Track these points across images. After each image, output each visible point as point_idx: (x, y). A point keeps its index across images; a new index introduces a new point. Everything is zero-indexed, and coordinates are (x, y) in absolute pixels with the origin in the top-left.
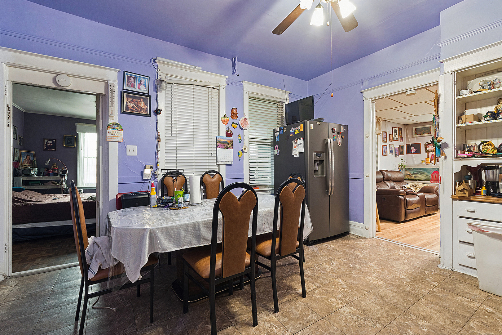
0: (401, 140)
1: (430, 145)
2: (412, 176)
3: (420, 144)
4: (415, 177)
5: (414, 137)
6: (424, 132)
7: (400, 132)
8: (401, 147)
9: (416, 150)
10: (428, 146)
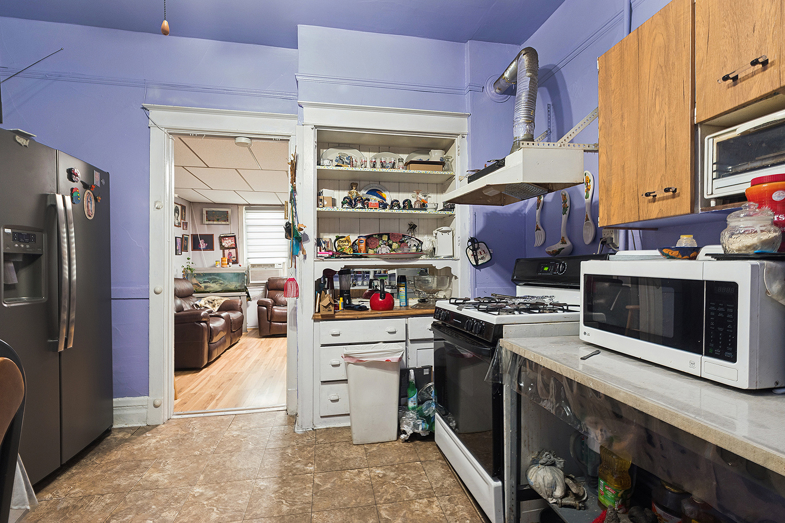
0: (185, 227)
1: (226, 239)
2: (201, 287)
3: (212, 235)
4: (206, 287)
5: (205, 224)
6: (218, 218)
7: (183, 212)
8: (184, 239)
9: (206, 244)
10: (223, 239)
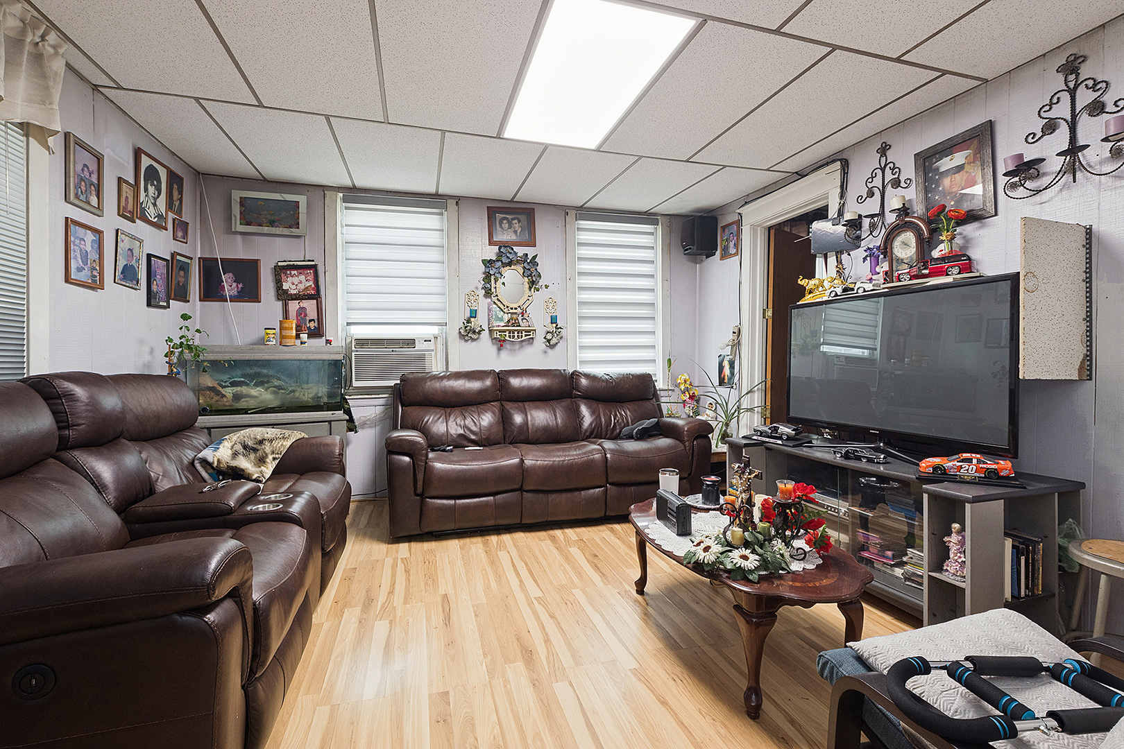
1: (293, 272)
3: (255, 263)
5: (236, 233)
6: (273, 218)
9: (240, 286)
10: (286, 274)
